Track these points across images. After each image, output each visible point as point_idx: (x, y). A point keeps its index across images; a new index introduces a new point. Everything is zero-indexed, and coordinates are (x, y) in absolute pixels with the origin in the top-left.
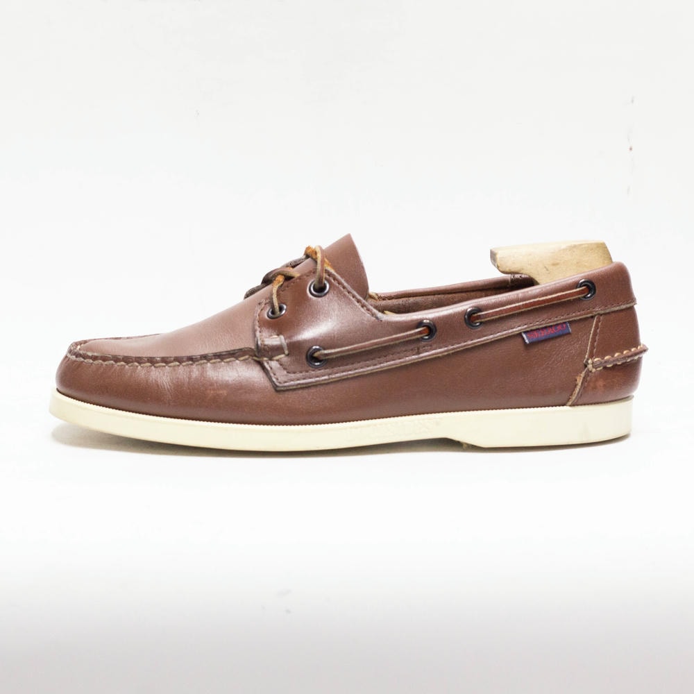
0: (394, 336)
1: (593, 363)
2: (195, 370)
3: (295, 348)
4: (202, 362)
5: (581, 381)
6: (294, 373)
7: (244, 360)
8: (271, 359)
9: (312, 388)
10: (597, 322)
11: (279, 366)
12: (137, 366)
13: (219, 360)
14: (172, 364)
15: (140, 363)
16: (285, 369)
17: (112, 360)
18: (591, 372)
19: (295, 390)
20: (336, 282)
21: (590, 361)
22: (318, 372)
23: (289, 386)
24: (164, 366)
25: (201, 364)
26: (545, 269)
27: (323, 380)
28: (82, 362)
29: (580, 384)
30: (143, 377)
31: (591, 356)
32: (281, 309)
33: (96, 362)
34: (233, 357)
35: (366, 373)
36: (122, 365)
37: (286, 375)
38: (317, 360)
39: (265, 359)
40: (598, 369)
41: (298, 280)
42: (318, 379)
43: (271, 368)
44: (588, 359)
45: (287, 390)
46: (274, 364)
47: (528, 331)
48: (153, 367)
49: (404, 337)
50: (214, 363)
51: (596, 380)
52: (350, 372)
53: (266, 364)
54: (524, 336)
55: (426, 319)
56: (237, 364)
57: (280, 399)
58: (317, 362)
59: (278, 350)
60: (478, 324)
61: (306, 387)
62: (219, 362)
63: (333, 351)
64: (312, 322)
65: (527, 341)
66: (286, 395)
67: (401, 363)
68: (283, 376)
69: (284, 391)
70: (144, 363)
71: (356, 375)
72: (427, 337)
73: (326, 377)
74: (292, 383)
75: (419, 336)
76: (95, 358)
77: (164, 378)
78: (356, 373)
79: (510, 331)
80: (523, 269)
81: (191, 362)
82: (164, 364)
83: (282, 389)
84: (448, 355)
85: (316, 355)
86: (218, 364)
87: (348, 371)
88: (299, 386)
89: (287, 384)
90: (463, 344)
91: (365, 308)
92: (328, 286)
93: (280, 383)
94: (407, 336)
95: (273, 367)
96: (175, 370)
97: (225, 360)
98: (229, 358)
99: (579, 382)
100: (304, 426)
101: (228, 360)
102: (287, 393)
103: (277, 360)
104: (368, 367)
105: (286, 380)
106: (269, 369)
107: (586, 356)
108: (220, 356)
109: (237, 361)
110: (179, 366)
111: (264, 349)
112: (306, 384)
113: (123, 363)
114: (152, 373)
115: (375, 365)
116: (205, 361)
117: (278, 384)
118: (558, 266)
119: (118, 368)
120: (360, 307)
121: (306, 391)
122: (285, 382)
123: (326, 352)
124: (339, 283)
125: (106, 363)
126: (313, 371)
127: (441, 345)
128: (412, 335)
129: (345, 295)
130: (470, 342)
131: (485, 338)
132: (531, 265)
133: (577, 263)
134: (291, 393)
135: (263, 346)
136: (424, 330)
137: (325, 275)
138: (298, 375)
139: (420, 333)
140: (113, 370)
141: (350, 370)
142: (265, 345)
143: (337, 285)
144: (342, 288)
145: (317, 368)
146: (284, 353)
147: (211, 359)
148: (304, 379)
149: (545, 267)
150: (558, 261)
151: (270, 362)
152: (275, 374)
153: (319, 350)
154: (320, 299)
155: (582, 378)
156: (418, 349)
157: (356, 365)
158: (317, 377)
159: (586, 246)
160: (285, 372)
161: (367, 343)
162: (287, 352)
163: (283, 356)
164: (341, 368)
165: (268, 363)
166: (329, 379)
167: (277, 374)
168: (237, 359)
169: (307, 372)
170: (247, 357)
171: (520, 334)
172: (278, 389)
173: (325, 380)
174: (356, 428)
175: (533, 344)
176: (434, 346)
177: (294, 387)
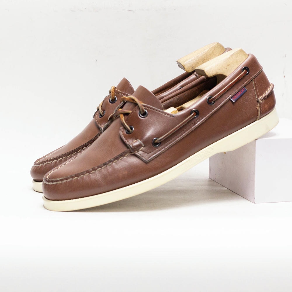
0: (184, 121)
1: (261, 99)
2: (109, 168)
3: (146, 143)
4: (110, 163)
5: (259, 108)
6: (150, 153)
7: (127, 156)
8: (138, 151)
9: (160, 156)
10: (254, 82)
11: (143, 152)
12: (83, 177)
13: (117, 160)
14: (98, 170)
15: (84, 175)
16: (146, 153)
17: (70, 178)
18: (261, 103)
19: (153, 160)
20: (149, 108)
21: (259, 99)
22: (159, 148)
23: (151, 159)
24: (95, 172)
25: (110, 165)
26: (226, 69)
27: (163, 151)
28: (56, 184)
29: (259, 110)
30: (88, 180)
31: (258, 96)
32: (131, 129)
33: (63, 182)
34: (122, 156)
35: (178, 141)
36: (76, 179)
37: (148, 155)
38: (157, 143)
39: (136, 152)
40: (263, 101)
41: (132, 114)
42: (161, 151)
43: (140, 155)
44: (258, 98)
45: (151, 161)
46: (140, 152)
47: (232, 97)
48: (90, 174)
49: (188, 120)
50: (115, 162)
51: (264, 106)
52: (172, 143)
53: (137, 154)
54: (232, 100)
55: (193, 109)
56: (125, 159)
57: (149, 166)
58: (157, 144)
59: (139, 146)
60: (213, 103)
61: (157, 157)
62: (117, 161)
63: (162, 137)
64: (148, 128)
65: (234, 101)
66: (151, 163)
67: (190, 131)
68: (146, 156)
69: (149, 162)
70: (85, 174)
71: (175, 143)
72: (196, 116)
73: (164, 149)
74: (151, 157)
75: (193, 117)
76: (62, 180)
77: (98, 177)
78: (175, 142)
79: (226, 100)
80: (217, 72)
81: (105, 166)
82: (94, 171)
83: (148, 161)
84: (207, 120)
85: (156, 141)
86: (118, 162)
87: (171, 143)
88: (155, 157)
89: (150, 159)
90: (211, 113)
91: (166, 114)
92: (146, 111)
93: (147, 159)
94: (189, 119)
95: (141, 154)
96: (100, 172)
97: (120, 159)
98: (120, 157)
99: (259, 109)
100: (163, 173)
101: (121, 158)
102: (151, 162)
103: (141, 150)
104: (178, 138)
105: (148, 157)
106: (139, 155)
107: (257, 98)
108: (117, 158)
109: (125, 157)
110: (101, 169)
111: (135, 148)
112: (157, 155)
113: (76, 178)
114: (91, 177)
115: (181, 136)
116: (111, 163)
117: (146, 160)
118: (230, 66)
119: (75, 181)
120: (164, 115)
121: (158, 158)
122: (149, 158)
123: (160, 139)
124: (151, 108)
125: (68, 180)
126: (157, 149)
127: (203, 117)
128: (190, 118)
129: (155, 112)
130: (213, 111)
131: (218, 107)
132: (219, 69)
133: (236, 61)
134: (152, 161)
135: (134, 147)
136: (194, 114)
137: (143, 107)
138: (152, 153)
139: (193, 115)
140: (73, 182)
141: (172, 142)
142: (134, 146)
143: (150, 109)
144: (153, 110)
145: (158, 147)
146: (142, 146)
147: (113, 161)
148: (155, 153)
149: (225, 68)
150: (229, 64)
151: (138, 152)
152: (143, 157)
153: (156, 139)
154: (146, 118)
155: (259, 107)
156: (195, 122)
157: (173, 139)
158: (160, 150)
159: (236, 53)
160: (147, 154)
161: (174, 128)
162: (143, 145)
163: (142, 148)
164: (168, 143)
165: (138, 153)
166: (165, 149)
167: (144, 156)
168: (124, 156)
169: (155, 150)
170: (128, 154)
171: (230, 100)
172: (147, 162)
173: (164, 150)
174: (183, 164)
175: (236, 101)
176: (200, 118)
177: (153, 159)
